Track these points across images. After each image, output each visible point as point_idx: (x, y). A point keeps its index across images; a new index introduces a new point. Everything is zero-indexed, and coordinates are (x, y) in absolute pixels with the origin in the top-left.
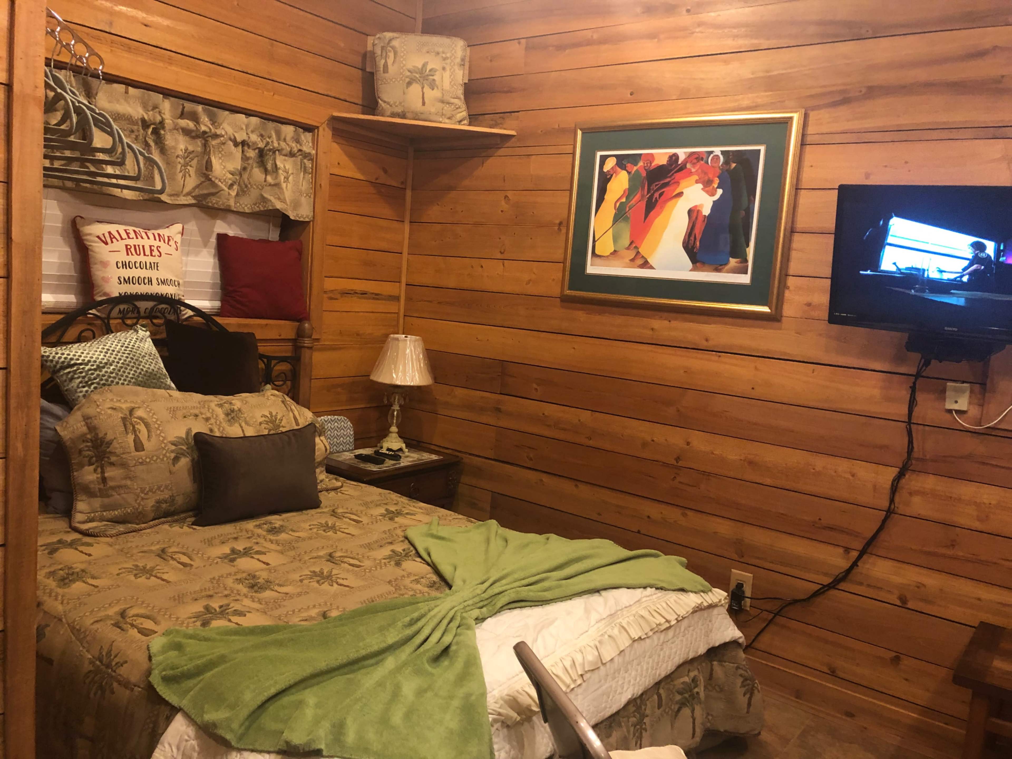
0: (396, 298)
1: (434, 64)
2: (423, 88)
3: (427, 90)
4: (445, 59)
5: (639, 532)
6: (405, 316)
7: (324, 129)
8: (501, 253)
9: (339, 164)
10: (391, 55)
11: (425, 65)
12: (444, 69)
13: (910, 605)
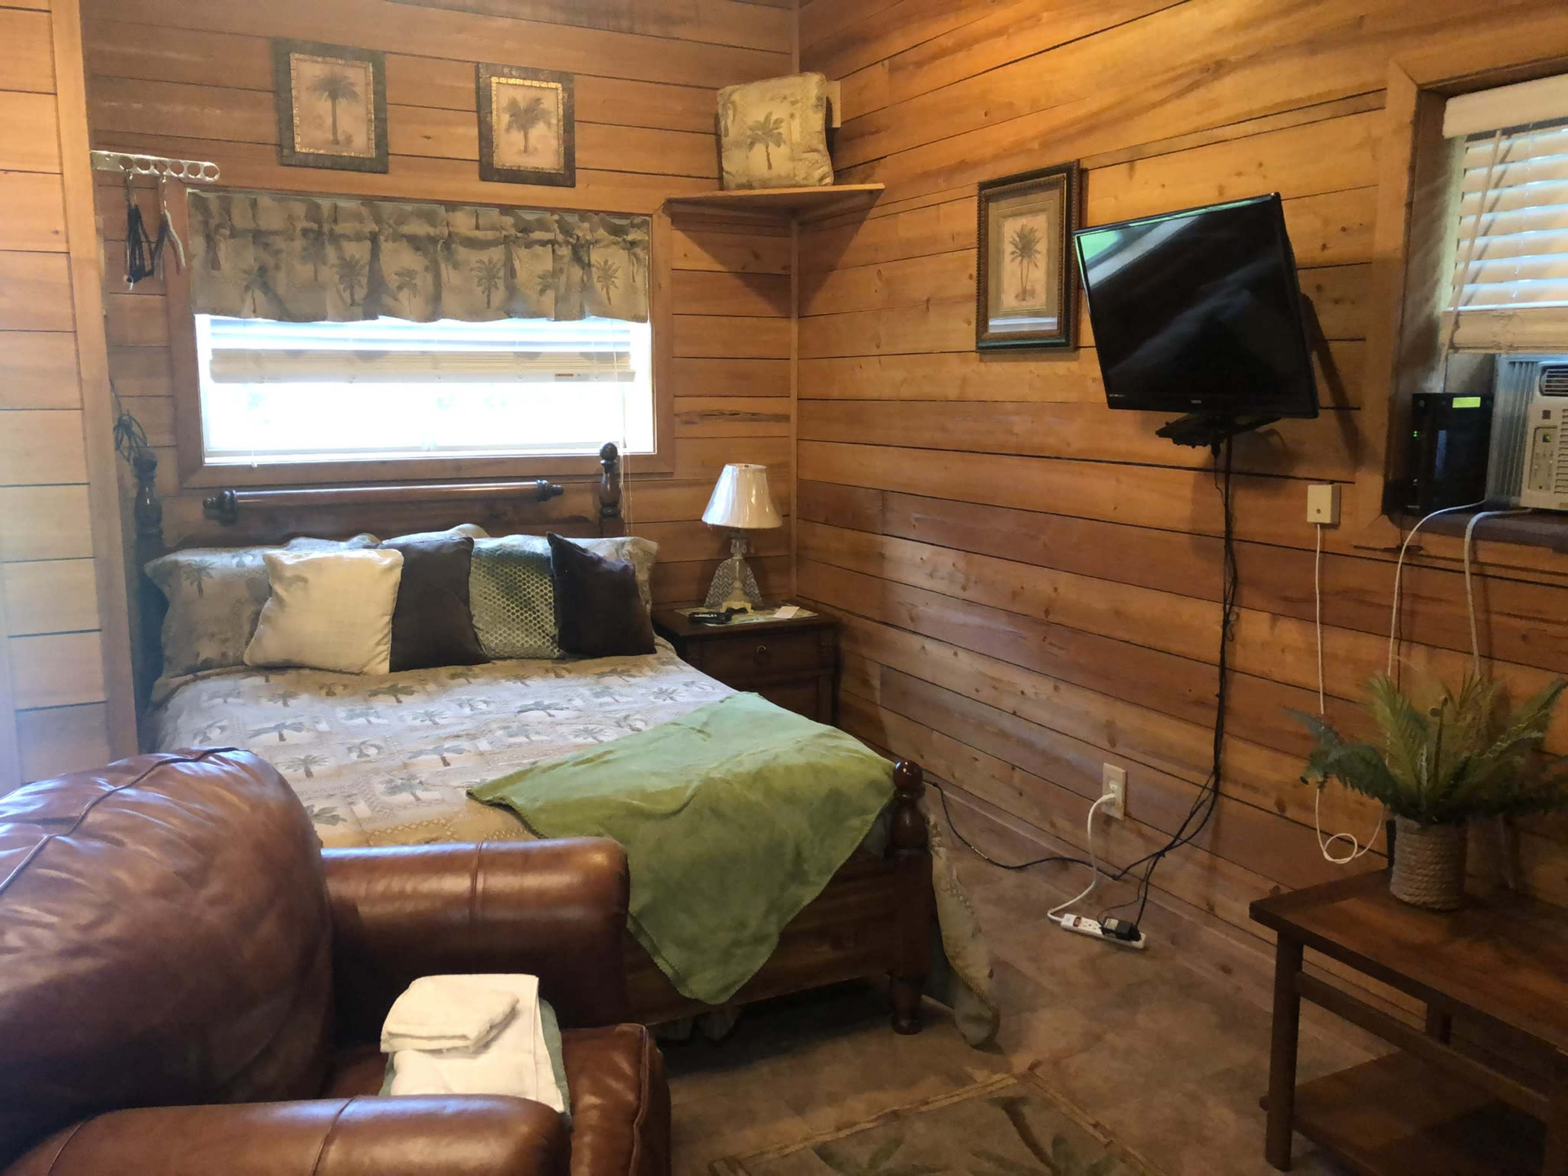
0: (786, 418)
1: (779, 112)
2: (767, 147)
3: (772, 147)
4: (793, 103)
5: (1014, 713)
6: (798, 440)
7: (659, 217)
8: (878, 347)
9: (685, 255)
10: (731, 112)
11: (768, 117)
12: (792, 116)
13: (1289, 814)
